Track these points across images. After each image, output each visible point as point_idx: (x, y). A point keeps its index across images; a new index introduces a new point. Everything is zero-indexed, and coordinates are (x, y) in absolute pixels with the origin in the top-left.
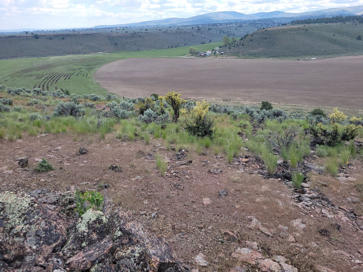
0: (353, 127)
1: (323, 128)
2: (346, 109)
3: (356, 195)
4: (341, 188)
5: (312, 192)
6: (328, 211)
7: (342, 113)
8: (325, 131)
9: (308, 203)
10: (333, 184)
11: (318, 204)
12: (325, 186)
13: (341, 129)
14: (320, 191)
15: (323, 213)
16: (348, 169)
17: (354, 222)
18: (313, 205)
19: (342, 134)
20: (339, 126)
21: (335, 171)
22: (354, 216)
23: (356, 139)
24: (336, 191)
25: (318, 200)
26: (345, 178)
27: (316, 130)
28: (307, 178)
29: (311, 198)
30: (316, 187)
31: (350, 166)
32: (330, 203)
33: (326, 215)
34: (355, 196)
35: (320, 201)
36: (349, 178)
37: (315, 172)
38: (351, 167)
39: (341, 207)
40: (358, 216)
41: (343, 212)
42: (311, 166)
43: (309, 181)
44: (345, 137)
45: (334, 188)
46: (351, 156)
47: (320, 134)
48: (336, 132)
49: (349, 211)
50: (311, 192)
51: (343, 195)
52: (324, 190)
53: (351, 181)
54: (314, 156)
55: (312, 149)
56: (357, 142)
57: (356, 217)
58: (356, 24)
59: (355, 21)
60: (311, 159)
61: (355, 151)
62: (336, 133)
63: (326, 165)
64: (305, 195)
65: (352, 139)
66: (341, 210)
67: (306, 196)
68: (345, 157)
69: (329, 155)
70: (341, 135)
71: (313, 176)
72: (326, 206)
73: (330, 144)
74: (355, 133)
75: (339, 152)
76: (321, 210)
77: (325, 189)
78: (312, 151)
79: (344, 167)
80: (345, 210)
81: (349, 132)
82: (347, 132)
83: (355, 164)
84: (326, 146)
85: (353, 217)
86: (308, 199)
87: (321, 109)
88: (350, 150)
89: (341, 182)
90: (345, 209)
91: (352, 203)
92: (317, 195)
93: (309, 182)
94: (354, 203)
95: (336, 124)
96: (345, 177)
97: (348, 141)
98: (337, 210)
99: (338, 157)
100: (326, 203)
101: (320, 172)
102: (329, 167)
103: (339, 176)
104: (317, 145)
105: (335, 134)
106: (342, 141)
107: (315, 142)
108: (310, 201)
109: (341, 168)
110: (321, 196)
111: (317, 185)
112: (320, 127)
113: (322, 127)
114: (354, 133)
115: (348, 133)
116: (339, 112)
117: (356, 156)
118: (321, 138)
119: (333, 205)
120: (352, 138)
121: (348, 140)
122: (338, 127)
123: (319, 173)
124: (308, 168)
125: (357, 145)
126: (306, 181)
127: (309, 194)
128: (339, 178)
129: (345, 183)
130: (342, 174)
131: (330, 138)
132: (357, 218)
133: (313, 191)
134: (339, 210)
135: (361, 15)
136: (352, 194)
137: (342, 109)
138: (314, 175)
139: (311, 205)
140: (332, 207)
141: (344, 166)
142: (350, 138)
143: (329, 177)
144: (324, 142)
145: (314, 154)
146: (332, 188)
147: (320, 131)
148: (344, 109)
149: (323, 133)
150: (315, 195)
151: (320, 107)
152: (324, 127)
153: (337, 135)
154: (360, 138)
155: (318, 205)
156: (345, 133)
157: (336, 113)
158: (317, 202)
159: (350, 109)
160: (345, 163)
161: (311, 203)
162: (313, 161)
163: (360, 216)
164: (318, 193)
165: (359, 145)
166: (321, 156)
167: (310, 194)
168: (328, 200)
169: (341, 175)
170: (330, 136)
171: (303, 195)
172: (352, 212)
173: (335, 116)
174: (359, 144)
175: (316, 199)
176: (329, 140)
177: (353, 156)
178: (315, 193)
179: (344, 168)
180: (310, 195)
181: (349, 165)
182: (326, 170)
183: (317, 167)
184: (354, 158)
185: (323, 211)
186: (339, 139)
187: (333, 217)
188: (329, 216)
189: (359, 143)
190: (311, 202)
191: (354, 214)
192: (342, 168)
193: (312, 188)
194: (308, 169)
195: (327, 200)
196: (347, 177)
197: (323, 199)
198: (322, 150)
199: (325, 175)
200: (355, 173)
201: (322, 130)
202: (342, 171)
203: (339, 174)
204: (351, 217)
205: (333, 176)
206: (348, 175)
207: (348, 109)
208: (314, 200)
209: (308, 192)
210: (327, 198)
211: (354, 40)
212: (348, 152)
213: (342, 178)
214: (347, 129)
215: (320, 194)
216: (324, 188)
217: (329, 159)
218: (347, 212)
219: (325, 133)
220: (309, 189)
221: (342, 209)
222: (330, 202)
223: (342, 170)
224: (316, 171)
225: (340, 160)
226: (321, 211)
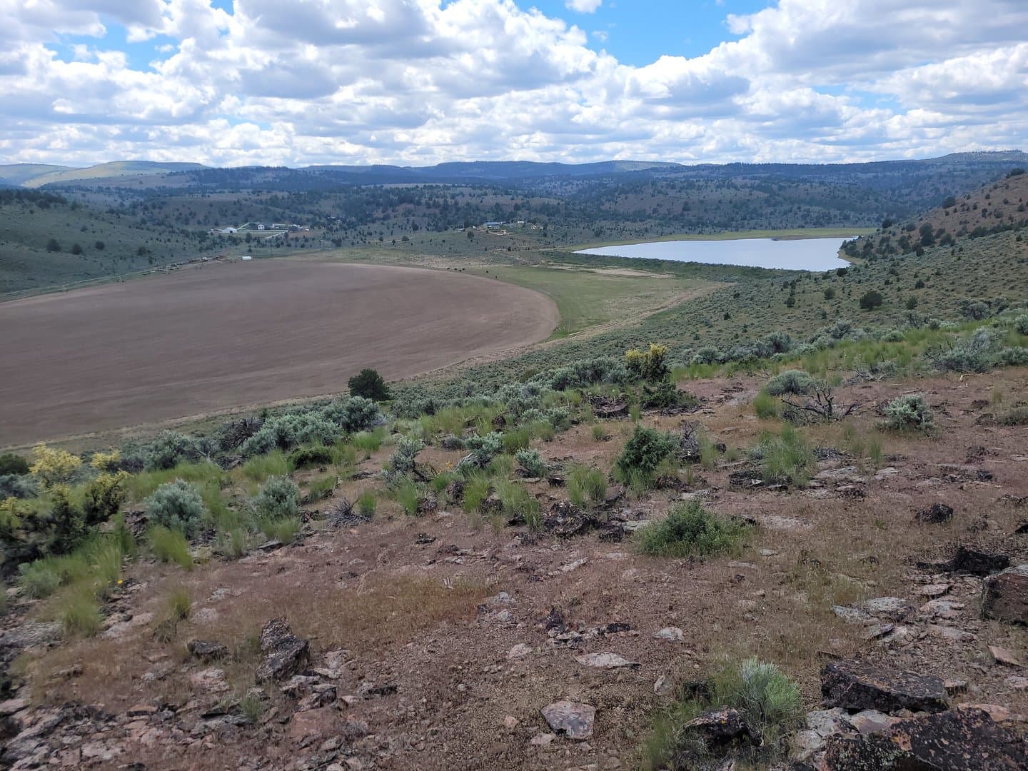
0: (108, 479)
1: (23, 510)
2: (86, 436)
3: (163, 655)
4: (120, 658)
5: (39, 714)
6: (101, 742)
7: (64, 453)
8: (32, 518)
9: (36, 754)
10: (94, 660)
11: (66, 740)
12: (76, 673)
13: (76, 496)
14: (63, 699)
15: (89, 758)
16: (126, 597)
17: (175, 730)
18: (53, 754)
19: (85, 510)
20: (67, 489)
21: (92, 617)
22: (171, 713)
23: (128, 510)
24: (110, 673)
25: (65, 727)
26: (124, 626)
27: (6, 524)
28: (14, 681)
29: (42, 735)
30: (50, 693)
31: (129, 585)
32: (103, 716)
33: (96, 760)
34: (160, 660)
35: (72, 728)
36: (135, 618)
37: (36, 651)
38: (134, 588)
39: (132, 710)
40: (180, 707)
41: (142, 720)
42: (20, 638)
43: (22, 685)
44: (94, 515)
45: (102, 668)
46: (126, 559)
47: (23, 531)
48: (66, 509)
49: (154, 709)
50: (38, 717)
51: (130, 675)
52: (76, 689)
53: (143, 625)
54: (22, 601)
55: (11, 585)
56: (134, 514)
57: (178, 711)
58: (32, 212)
59: (27, 202)
60: (13, 616)
61: (132, 539)
62: (65, 511)
63: (63, 614)
64: (21, 735)
65: (115, 513)
66: (134, 718)
67: (26, 739)
68: (111, 568)
69: (67, 580)
70: (82, 512)
71: (31, 665)
72: (92, 730)
73: (58, 549)
74: (116, 495)
75: (89, 562)
76: (81, 752)
77: (77, 686)
78: (10, 590)
79: (116, 596)
80: (144, 713)
81: (100, 496)
82: (95, 499)
83: (141, 576)
84: (49, 559)
85: (171, 718)
86: (33, 744)
87: (14, 454)
88: (120, 544)
89: (116, 641)
90: (145, 708)
91: (158, 682)
92: (59, 714)
93: (23, 691)
94: (162, 679)
95: (57, 487)
96: (123, 623)
97: (106, 521)
98: (125, 723)
99: (92, 574)
100: (89, 723)
101: (52, 643)
102: (72, 616)
103: (108, 627)
104: (22, 567)
105: (64, 517)
106: (90, 528)
107: (14, 559)
108: (41, 745)
109: (107, 600)
110: (70, 710)
111: (50, 686)
112: (14, 510)
113: (18, 509)
114: (113, 496)
115: (99, 502)
116: (53, 453)
117: (138, 553)
118: (30, 541)
119: (112, 718)
120: (115, 509)
121: (105, 519)
122: (65, 494)
123: (51, 646)
124: (11, 646)
125: (136, 523)
126: (15, 690)
127: (32, 725)
128: (109, 633)
129: (129, 639)
130: (116, 616)
131: (55, 532)
132: (179, 714)
133: (44, 710)
134: (131, 722)
135: (38, 189)
136: (151, 658)
137: (76, 437)
138: (33, 659)
139: (47, 756)
140: (110, 724)
141: (115, 592)
142: (107, 512)
143: (79, 645)
144: (43, 549)
145: (19, 595)
146: (96, 672)
147: (17, 522)
148: (80, 436)
149: (31, 526)
150: (49, 718)
151: (10, 448)
152: (25, 506)
153: (72, 517)
154: (138, 501)
155: (68, 742)
156: (91, 504)
157: (47, 458)
158: (63, 736)
159: (96, 433)
160: (114, 583)
161: (44, 750)
162: (21, 619)
163: (186, 704)
164: (58, 706)
165: (139, 522)
166: (42, 593)
167: (36, 723)
168: (93, 710)
169: (111, 623)
170: (54, 526)
171: (14, 740)
172: (165, 706)
173: (46, 467)
174: (139, 519)
175: (58, 730)
176: (52, 538)
177: (130, 557)
178: (49, 713)
179: (115, 600)
180: (35, 730)
181: (125, 585)
182: (68, 628)
183: (39, 632)
184: (135, 561)
185: (88, 751)
186: (80, 525)
187: (118, 750)
188: (107, 756)
189: (138, 514)
190: (46, 747)
191: (169, 710)
192: (111, 602)
193: (38, 702)
194: (13, 651)
195: (90, 713)
196: (130, 618)
197: (78, 717)
198: (38, 575)
199: (68, 644)
200: (148, 599)
201: (21, 516)
202: (114, 610)
203: (109, 621)
204: (166, 719)
205: (93, 632)
206: (129, 612)
207: (93, 435)
208: (51, 737)
209: (28, 720)
210: (89, 708)
211: (43, 253)
212: (114, 551)
213: (117, 628)
214: (93, 492)
215: (68, 706)
216: (75, 682)
217: (67, 592)
218: (153, 713)
219: (33, 522)
220: (29, 710)
221: (137, 713)
222: (100, 713)
223: (113, 604)
224: (38, 643)
225: (98, 583)
226: (81, 755)
